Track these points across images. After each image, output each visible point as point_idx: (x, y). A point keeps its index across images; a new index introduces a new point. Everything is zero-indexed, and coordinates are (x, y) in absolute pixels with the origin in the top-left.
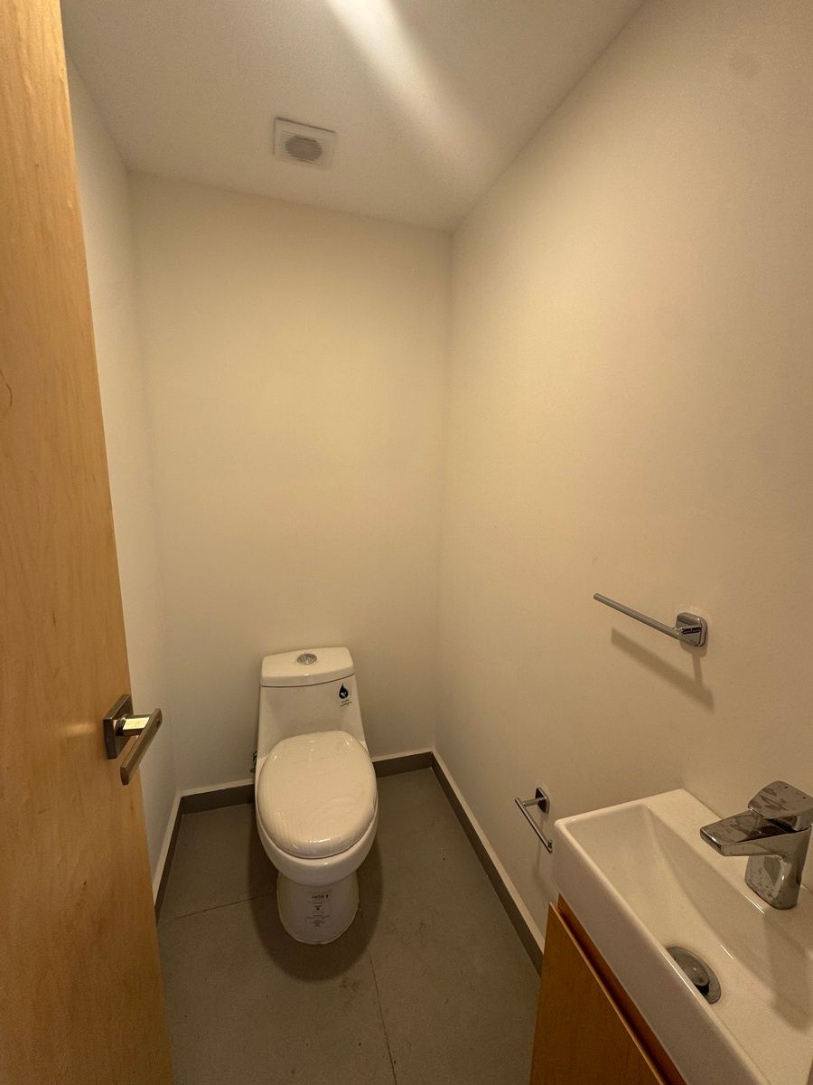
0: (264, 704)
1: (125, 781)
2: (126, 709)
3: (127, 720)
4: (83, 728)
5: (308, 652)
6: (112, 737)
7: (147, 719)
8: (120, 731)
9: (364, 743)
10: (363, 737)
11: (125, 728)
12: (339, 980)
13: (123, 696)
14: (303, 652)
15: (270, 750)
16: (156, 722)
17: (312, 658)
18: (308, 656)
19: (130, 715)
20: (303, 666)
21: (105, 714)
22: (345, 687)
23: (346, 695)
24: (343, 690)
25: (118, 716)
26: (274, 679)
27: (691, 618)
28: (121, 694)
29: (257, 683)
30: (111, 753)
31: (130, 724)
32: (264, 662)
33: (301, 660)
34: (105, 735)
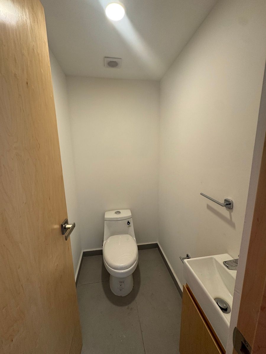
0: (105, 225)
1: (66, 240)
2: (66, 222)
3: (67, 225)
4: (57, 226)
5: (118, 211)
6: (63, 229)
7: (72, 225)
8: (65, 228)
9: (135, 238)
10: (135, 237)
11: (66, 227)
12: (127, 307)
13: (66, 219)
14: (116, 211)
15: (107, 239)
16: (74, 226)
17: (119, 212)
18: (118, 212)
19: (68, 224)
20: (116, 215)
21: (61, 223)
22: (129, 221)
23: (129, 224)
24: (128, 222)
25: (64, 224)
26: (108, 218)
27: (228, 200)
28: (65, 218)
29: (103, 219)
30: (63, 234)
31: (68, 226)
32: (105, 213)
33: (116, 213)
34: (62, 228)
